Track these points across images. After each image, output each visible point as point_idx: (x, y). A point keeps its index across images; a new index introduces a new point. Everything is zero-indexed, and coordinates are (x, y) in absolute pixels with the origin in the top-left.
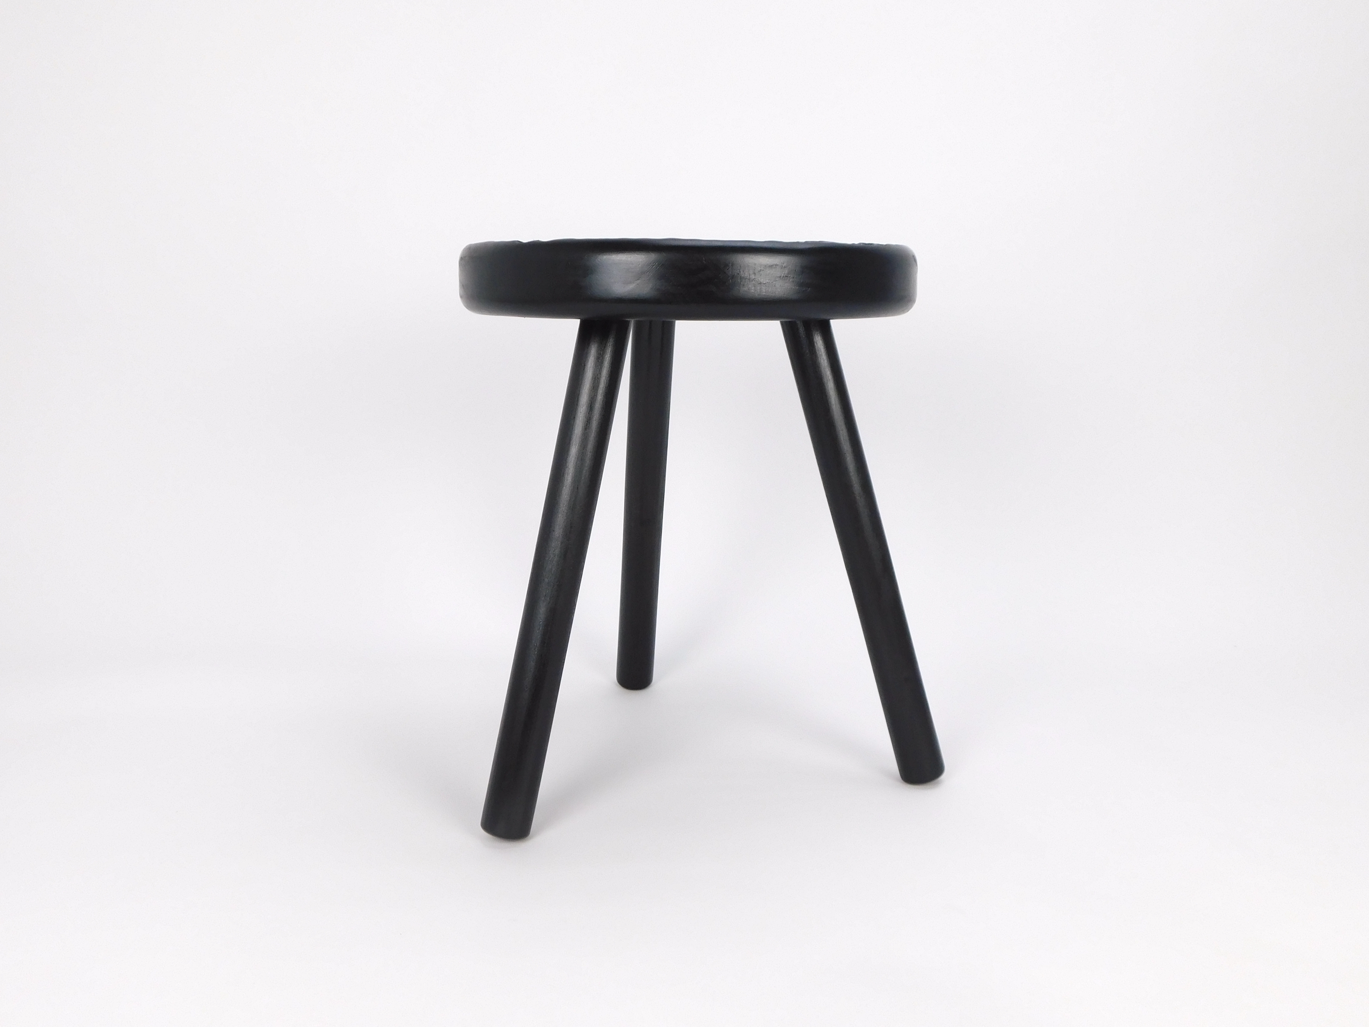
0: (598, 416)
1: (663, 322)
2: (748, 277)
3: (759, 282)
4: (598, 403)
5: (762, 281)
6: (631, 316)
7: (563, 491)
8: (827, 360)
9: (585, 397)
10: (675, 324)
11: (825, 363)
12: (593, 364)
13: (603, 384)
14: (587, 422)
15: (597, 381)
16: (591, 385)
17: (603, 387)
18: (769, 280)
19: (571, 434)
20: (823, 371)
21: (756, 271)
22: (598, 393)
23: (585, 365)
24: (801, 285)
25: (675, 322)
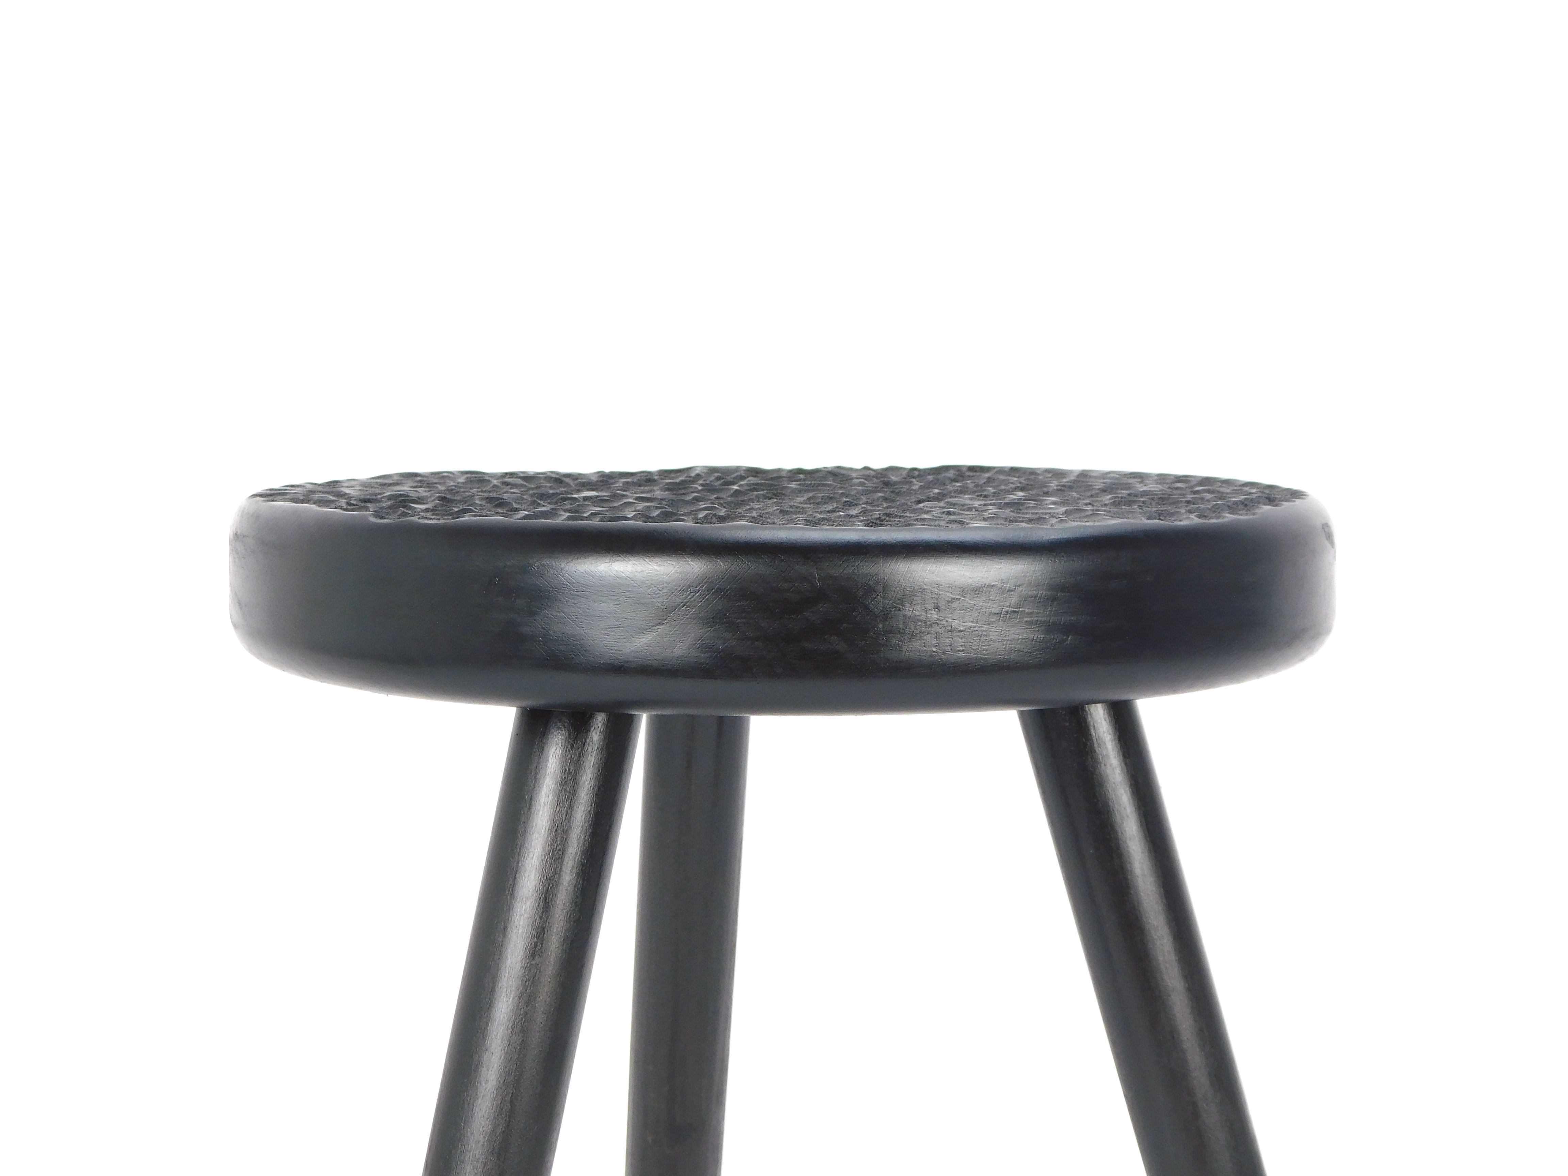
0: (561, 924)
1: (721, 719)
2: (923, 618)
3: (949, 628)
4: (564, 893)
5: (955, 623)
6: (643, 704)
7: (476, 1110)
8: (1122, 769)
9: (532, 877)
10: (748, 725)
11: (1117, 775)
12: (551, 797)
13: (576, 845)
14: (538, 938)
15: (562, 837)
16: (547, 849)
17: (576, 853)
18: (972, 622)
19: (498, 968)
20: (1111, 796)
21: (942, 604)
22: (564, 869)
23: (531, 799)
24: (1050, 627)
25: (748, 720)
